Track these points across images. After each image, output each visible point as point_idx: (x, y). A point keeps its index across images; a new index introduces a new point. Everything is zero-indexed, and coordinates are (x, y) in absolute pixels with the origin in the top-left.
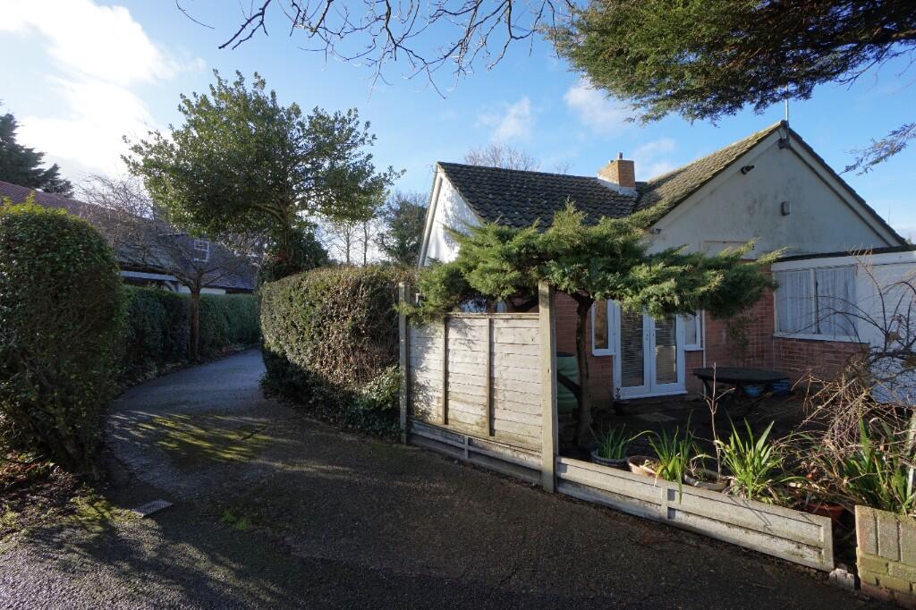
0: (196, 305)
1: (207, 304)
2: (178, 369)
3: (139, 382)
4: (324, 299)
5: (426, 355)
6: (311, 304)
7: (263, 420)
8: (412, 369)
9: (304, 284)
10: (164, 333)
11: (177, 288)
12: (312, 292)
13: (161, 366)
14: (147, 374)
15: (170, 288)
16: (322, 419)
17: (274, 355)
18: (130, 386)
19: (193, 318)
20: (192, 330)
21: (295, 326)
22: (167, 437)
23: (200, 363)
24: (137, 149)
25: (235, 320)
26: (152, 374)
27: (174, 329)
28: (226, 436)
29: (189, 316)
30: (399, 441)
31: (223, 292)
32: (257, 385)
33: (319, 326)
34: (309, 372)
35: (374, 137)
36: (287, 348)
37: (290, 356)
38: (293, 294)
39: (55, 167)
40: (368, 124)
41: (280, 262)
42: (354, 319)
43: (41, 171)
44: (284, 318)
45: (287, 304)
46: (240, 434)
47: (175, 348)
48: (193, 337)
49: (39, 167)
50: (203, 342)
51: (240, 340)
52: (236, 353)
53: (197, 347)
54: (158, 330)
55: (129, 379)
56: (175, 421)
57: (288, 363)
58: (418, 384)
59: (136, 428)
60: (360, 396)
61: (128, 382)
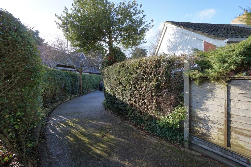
0: (81, 77)
1: (84, 76)
2: (76, 97)
3: (64, 102)
4: (139, 71)
5: (206, 101)
6: (130, 74)
7: (108, 124)
8: (193, 109)
9: (126, 64)
10: (72, 85)
11: (76, 72)
12: (131, 68)
13: (71, 96)
14: (66, 99)
15: (74, 72)
16: (134, 125)
17: (110, 95)
18: (61, 103)
19: (80, 80)
20: (80, 85)
21: (121, 84)
22: (70, 133)
23: (82, 95)
24: (60, 18)
25: (92, 81)
26: (68, 99)
27: (75, 84)
28: (94, 134)
29: (79, 80)
30: (183, 146)
31: (88, 74)
32: (102, 105)
33: (134, 84)
34: (127, 104)
35: (143, 11)
36: (116, 93)
37: (118, 96)
38: (120, 70)
39: (47, 42)
40: (141, 6)
41: (110, 60)
42: (157, 80)
43: (44, 43)
44: (116, 80)
45: (117, 74)
46: (100, 133)
47: (75, 90)
48: (80, 87)
49: (44, 42)
50: (83, 88)
51: (93, 88)
52: (93, 91)
53: (81, 90)
54: (70, 84)
55: (61, 101)
56: (74, 122)
57: (116, 99)
58: (198, 117)
59: (59, 126)
60: (160, 120)
61: (61, 102)
